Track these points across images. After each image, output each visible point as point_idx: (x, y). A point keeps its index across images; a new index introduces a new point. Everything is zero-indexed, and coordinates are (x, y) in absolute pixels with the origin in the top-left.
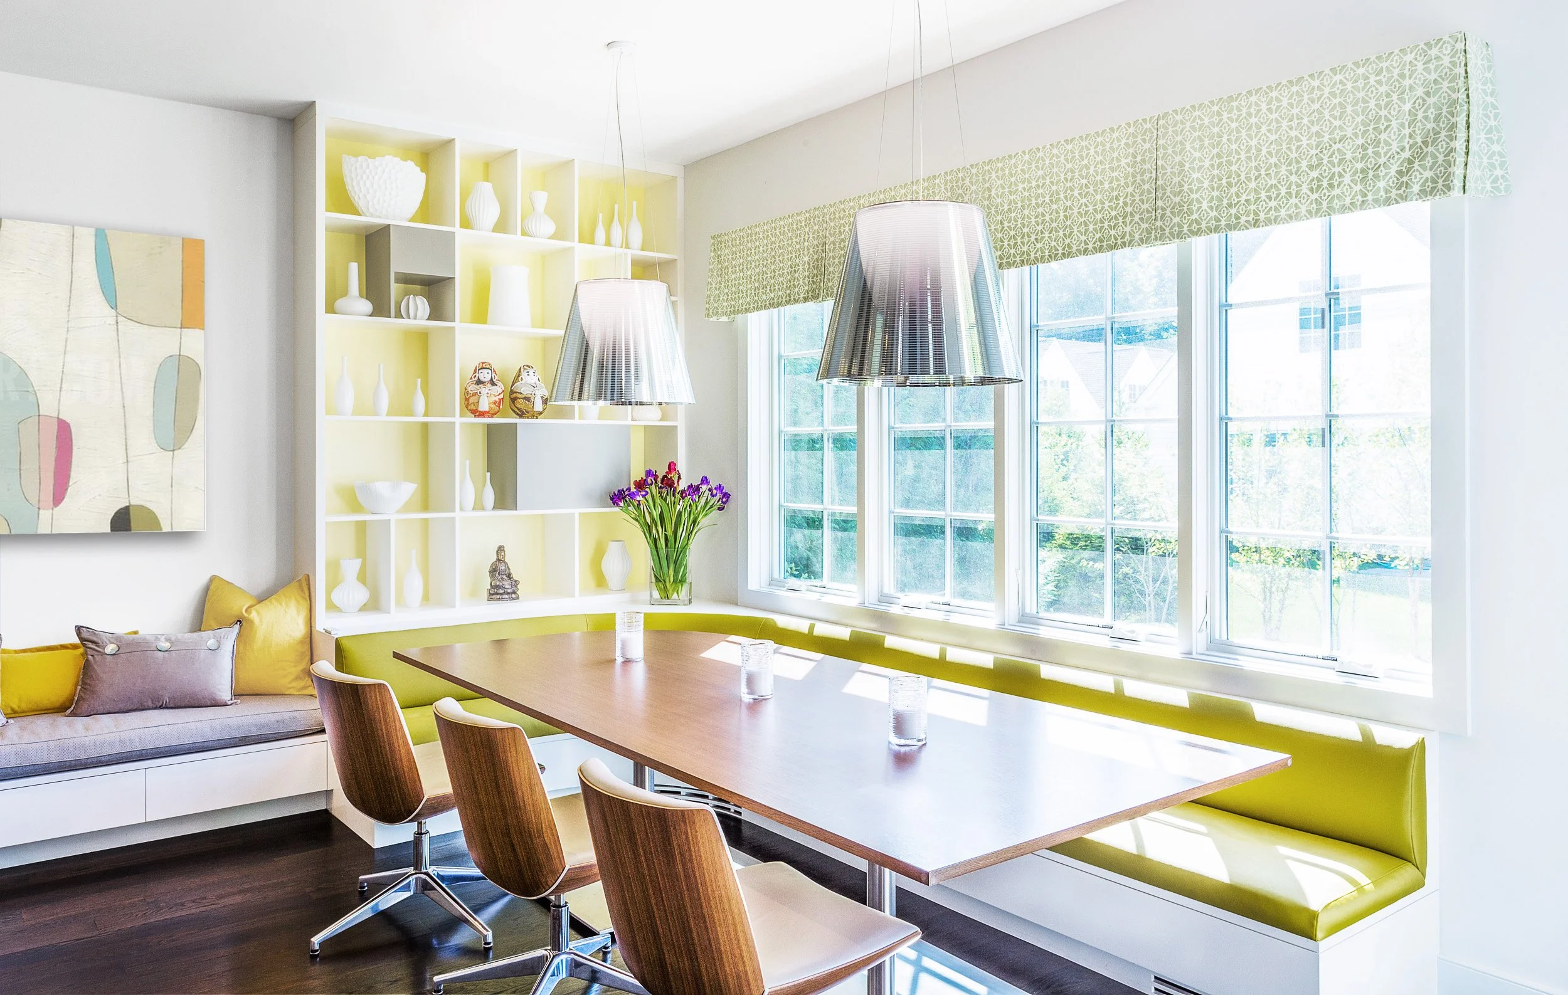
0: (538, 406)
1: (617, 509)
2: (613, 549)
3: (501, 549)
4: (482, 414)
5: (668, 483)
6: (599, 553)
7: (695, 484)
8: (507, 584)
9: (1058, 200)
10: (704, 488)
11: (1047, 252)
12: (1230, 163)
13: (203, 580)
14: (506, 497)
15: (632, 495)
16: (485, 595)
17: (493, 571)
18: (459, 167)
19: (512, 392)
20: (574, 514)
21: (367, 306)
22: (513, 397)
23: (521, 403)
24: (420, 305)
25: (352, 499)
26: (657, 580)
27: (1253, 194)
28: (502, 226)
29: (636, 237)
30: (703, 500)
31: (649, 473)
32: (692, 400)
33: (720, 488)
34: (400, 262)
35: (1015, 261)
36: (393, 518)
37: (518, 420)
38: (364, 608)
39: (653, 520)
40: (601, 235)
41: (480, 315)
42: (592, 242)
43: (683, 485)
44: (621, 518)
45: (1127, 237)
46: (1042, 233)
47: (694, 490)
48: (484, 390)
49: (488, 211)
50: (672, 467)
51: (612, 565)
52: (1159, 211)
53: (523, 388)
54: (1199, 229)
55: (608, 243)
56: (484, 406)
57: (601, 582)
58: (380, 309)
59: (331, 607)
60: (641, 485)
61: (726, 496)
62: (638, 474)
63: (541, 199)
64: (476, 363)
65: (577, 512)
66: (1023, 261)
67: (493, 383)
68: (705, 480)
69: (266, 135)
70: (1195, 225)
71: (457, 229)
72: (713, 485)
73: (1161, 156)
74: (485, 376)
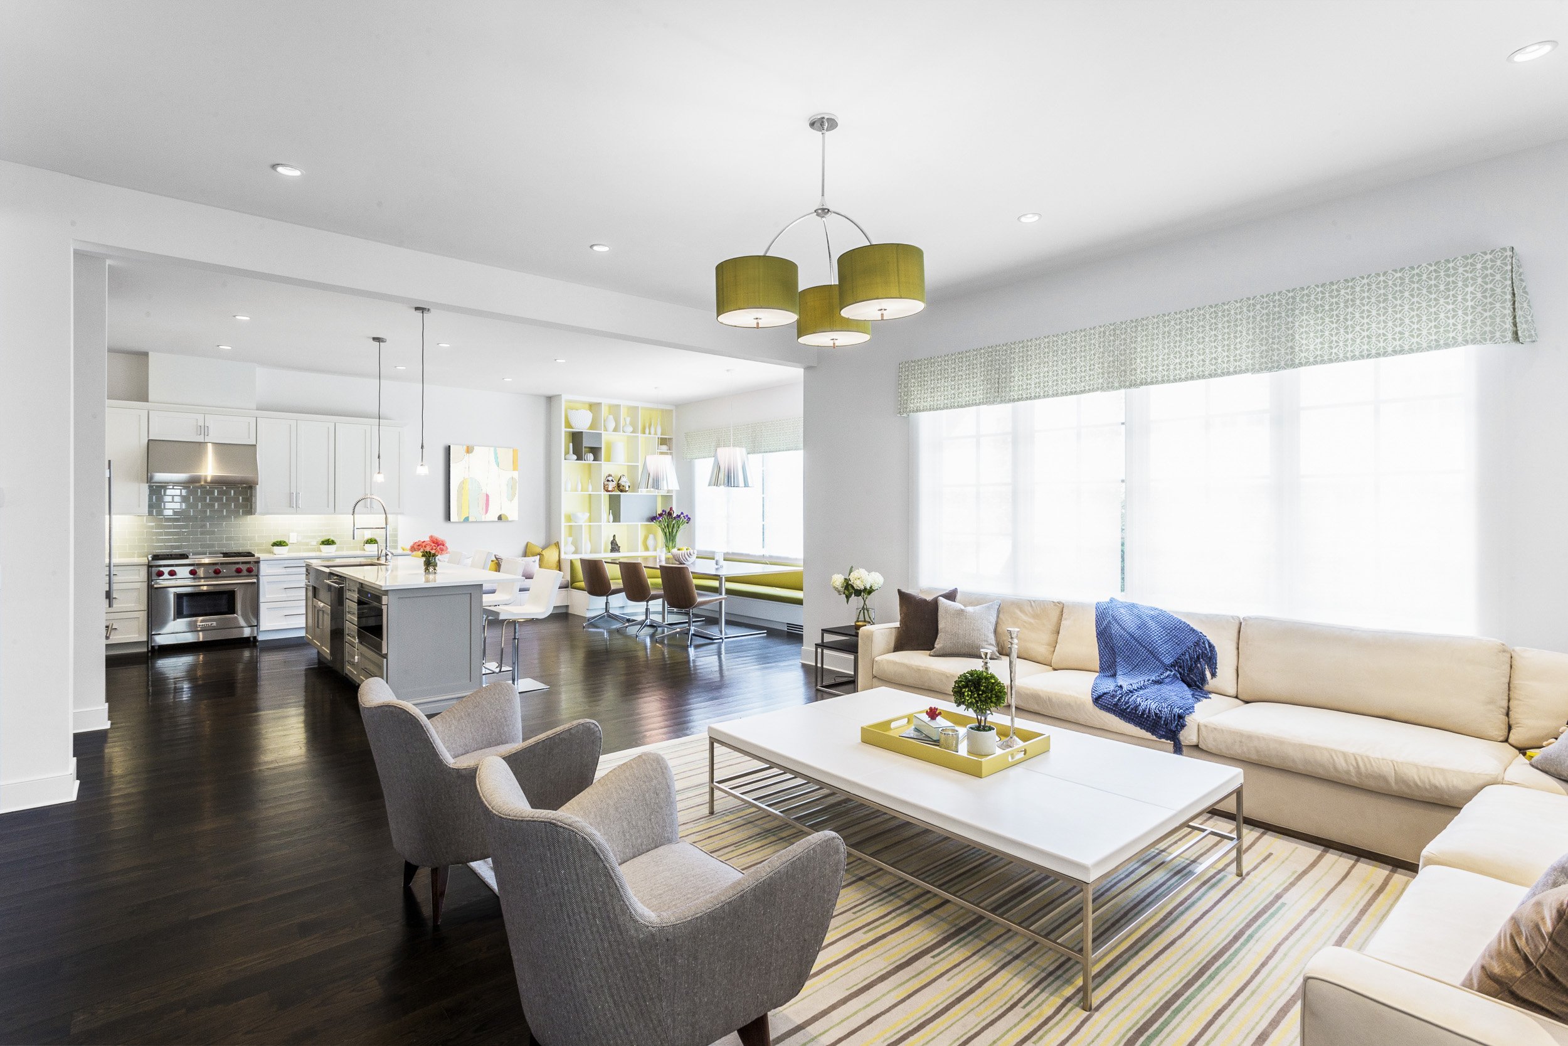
0: (627, 489)
1: (653, 523)
2: (651, 536)
3: (614, 536)
4: (609, 491)
5: (670, 514)
6: (646, 538)
7: (679, 514)
8: (617, 547)
10: (682, 516)
13: (524, 544)
14: (617, 518)
15: (658, 518)
16: (609, 551)
17: (612, 543)
18: (604, 411)
19: (618, 484)
20: (638, 525)
21: (575, 457)
22: (619, 486)
23: (621, 487)
24: (591, 456)
25: (569, 518)
26: (666, 546)
28: (616, 430)
29: (659, 432)
30: (681, 520)
31: (663, 511)
32: (678, 489)
33: (687, 516)
34: (586, 443)
36: (583, 524)
37: (620, 493)
38: (573, 553)
39: (665, 527)
40: (647, 431)
41: (608, 459)
42: (644, 433)
43: (674, 515)
44: (654, 525)
47: (679, 516)
48: (611, 483)
49: (611, 425)
50: (671, 509)
51: (650, 542)
53: (622, 482)
55: (650, 433)
56: (610, 489)
57: (647, 549)
58: (580, 458)
59: (565, 553)
60: (661, 515)
61: (689, 518)
62: (659, 512)
63: (628, 420)
64: (607, 475)
65: (640, 523)
67: (612, 481)
68: (682, 513)
69: (542, 403)
71: (602, 432)
72: (685, 515)
74: (610, 478)
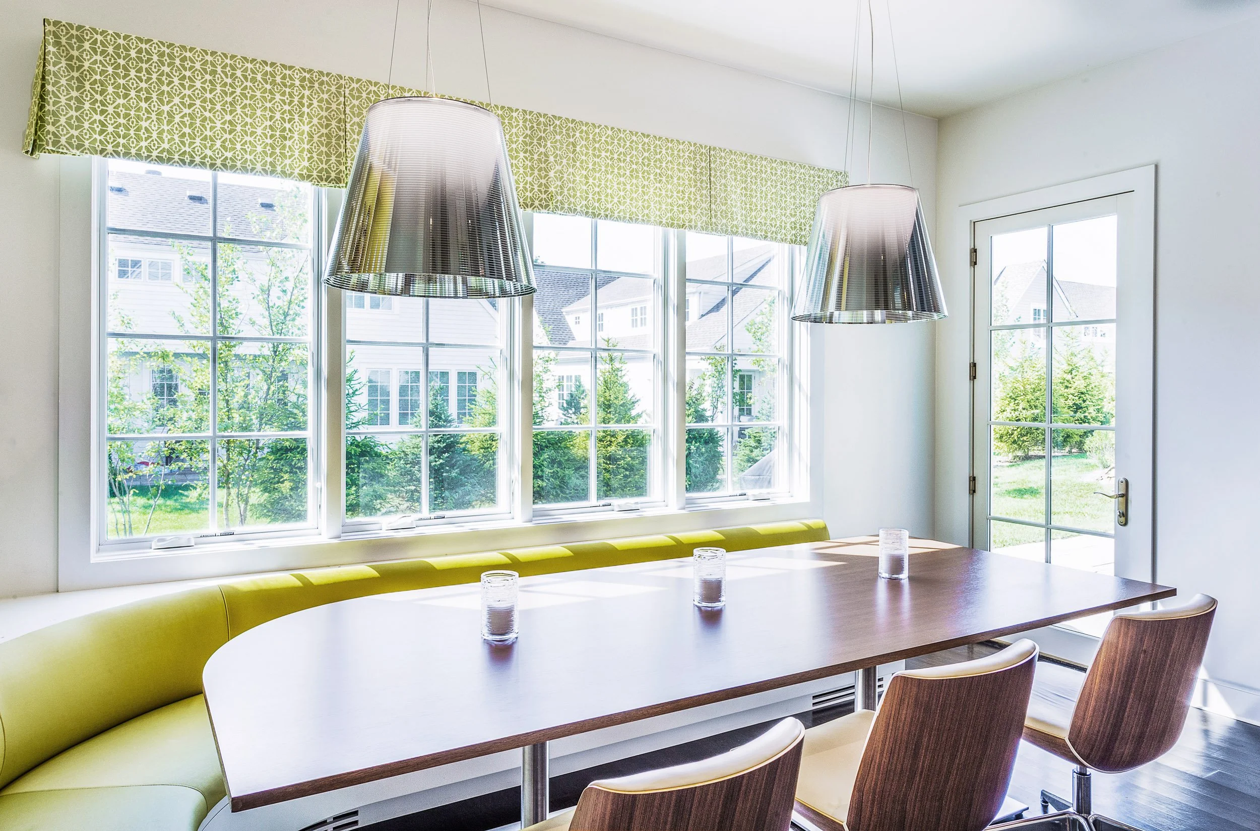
9: (637, 177)
11: (628, 214)
12: (751, 196)
27: (763, 220)
35: (600, 214)
45: (693, 223)
46: (624, 198)
52: (713, 212)
54: (737, 232)
66: (607, 216)
70: (735, 228)
73: (713, 175)
